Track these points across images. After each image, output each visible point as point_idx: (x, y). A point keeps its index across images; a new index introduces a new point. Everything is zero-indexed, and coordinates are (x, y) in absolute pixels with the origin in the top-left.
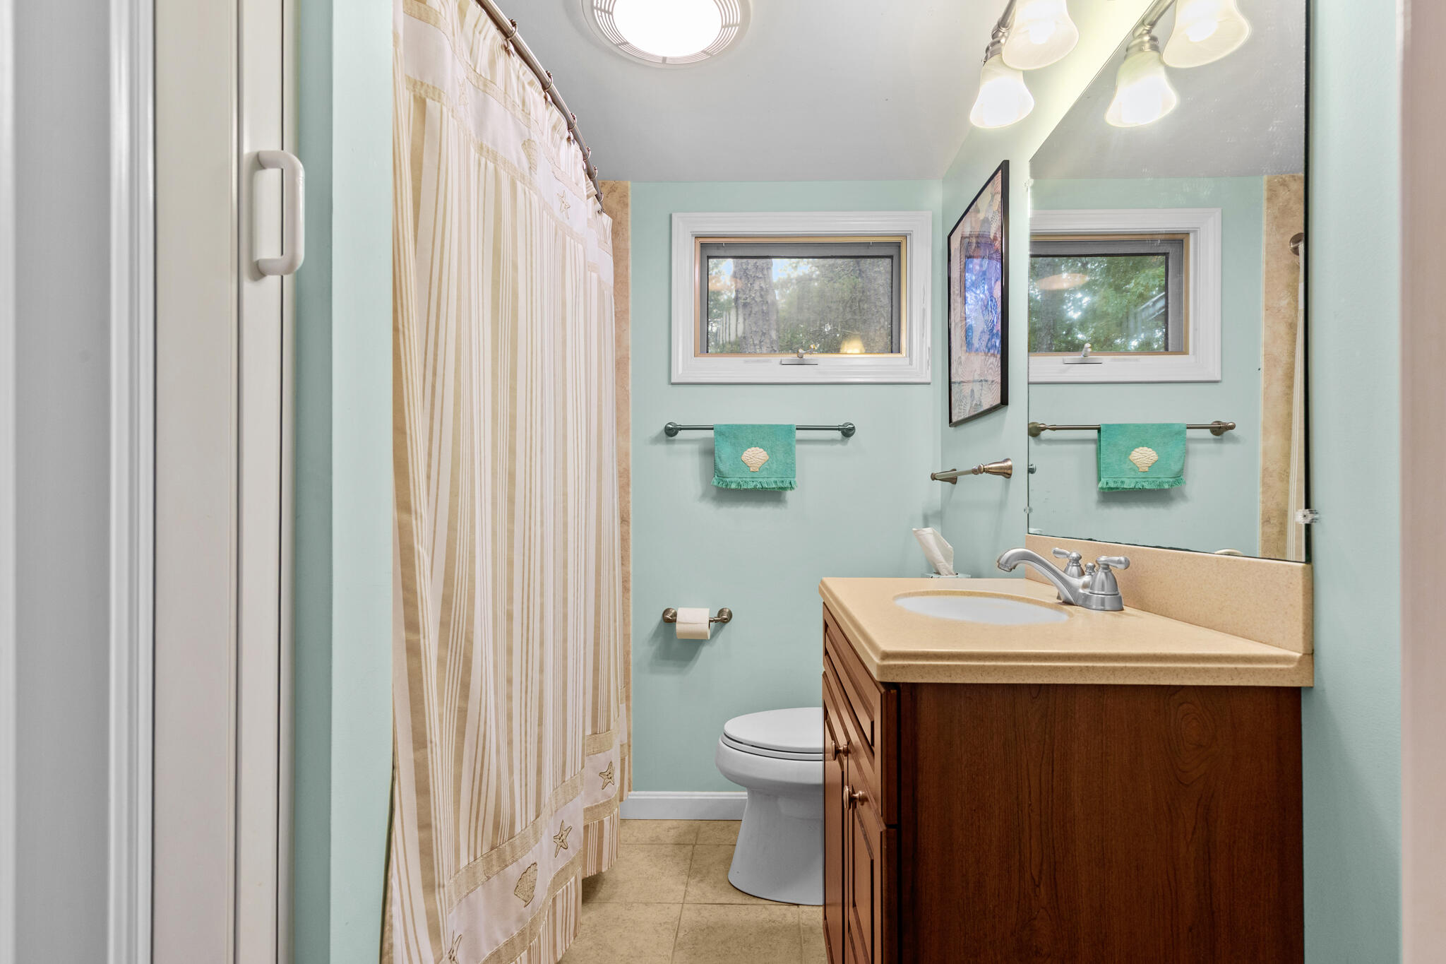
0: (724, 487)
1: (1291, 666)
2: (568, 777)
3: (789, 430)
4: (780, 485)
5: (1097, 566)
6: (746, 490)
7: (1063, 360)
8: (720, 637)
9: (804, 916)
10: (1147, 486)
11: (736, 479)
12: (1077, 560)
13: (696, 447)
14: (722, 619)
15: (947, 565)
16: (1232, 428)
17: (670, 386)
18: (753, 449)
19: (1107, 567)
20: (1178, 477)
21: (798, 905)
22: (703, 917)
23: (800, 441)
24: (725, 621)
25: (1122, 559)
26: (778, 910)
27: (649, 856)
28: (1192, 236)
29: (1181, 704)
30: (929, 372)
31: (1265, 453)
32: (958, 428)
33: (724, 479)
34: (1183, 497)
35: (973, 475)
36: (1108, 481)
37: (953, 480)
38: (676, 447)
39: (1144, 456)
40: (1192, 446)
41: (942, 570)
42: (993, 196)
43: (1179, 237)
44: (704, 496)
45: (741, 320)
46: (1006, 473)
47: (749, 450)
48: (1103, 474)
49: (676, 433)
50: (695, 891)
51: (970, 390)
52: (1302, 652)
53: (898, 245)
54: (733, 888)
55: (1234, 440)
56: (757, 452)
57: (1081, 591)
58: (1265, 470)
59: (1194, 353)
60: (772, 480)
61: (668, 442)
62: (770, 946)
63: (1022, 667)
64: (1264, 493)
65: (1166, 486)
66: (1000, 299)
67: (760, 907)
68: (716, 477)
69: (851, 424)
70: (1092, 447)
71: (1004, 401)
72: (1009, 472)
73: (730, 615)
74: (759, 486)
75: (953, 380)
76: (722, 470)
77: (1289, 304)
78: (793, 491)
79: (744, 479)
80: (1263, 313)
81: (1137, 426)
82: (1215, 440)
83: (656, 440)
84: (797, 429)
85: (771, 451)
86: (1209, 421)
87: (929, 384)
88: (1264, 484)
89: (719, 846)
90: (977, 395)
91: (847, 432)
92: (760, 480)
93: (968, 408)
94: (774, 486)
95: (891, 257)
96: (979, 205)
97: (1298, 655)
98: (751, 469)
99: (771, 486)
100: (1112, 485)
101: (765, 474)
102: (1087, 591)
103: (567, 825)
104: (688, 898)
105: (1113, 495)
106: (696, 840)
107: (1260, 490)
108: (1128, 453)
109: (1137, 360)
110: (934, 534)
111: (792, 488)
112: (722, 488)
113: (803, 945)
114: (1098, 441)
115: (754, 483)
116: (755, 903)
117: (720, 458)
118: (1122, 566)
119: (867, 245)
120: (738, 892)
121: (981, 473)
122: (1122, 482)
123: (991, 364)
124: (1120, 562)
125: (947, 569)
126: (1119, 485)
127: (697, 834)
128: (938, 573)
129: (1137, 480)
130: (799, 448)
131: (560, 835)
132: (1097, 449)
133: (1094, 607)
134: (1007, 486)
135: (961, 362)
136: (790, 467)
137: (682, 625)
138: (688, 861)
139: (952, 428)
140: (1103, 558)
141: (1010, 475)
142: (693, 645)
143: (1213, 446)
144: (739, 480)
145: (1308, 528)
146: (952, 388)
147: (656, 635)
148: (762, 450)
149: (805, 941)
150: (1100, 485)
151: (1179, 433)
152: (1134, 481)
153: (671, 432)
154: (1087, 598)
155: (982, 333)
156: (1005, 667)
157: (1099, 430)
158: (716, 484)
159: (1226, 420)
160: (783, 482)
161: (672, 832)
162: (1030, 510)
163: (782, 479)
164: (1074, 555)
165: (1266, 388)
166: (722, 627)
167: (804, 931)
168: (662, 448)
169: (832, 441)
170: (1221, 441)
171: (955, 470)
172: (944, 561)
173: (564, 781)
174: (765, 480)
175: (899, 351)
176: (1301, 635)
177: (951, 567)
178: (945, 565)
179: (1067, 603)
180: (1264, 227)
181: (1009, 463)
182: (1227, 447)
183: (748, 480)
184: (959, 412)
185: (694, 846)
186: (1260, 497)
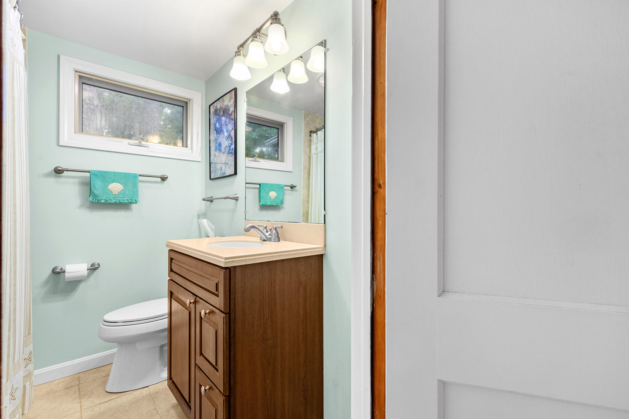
0: (96, 201)
1: (322, 249)
2: (16, 360)
3: (135, 176)
4: (130, 201)
5: (273, 229)
6: (110, 203)
7: (248, 159)
8: (93, 276)
9: (152, 389)
10: (274, 205)
11: (104, 198)
12: (266, 227)
13: (77, 180)
14: (94, 268)
15: (212, 233)
16: (296, 187)
17: (58, 147)
18: (115, 183)
19: (276, 229)
20: (282, 202)
21: (147, 387)
22: (95, 411)
23: (140, 181)
24: (96, 269)
25: (281, 226)
26: (137, 393)
27: (48, 400)
28: (285, 124)
29: (300, 262)
30: (200, 157)
31: (303, 195)
32: (213, 181)
33: (96, 198)
34: (283, 208)
35: (224, 199)
36: (262, 202)
37: (212, 201)
38: (62, 180)
39: (273, 194)
40: (285, 192)
41: (210, 235)
42: (231, 98)
43: (282, 124)
44: (82, 206)
45: (104, 119)
46: (236, 199)
47: (112, 184)
48: (261, 200)
49: (62, 173)
50: (86, 403)
51: (220, 167)
52: (323, 245)
53: (187, 103)
54: (110, 393)
55: (296, 190)
56: (117, 185)
57: (268, 237)
58: (303, 200)
59: (286, 162)
60: (126, 199)
61: (56, 177)
62: (138, 406)
63: (264, 257)
64: (303, 207)
65: (279, 205)
66: (234, 136)
67: (128, 395)
68: (92, 196)
69: (166, 176)
70: (257, 190)
71: (236, 173)
72: (237, 199)
73: (99, 265)
74: (118, 201)
75: (211, 162)
76: (95, 193)
77: (309, 151)
78: (137, 204)
79: (109, 198)
80: (303, 153)
81: (271, 184)
82: (291, 190)
83: (48, 175)
84: (139, 176)
85: (125, 185)
86: (290, 184)
87: (200, 162)
88: (303, 204)
89: (95, 380)
90: (223, 169)
91: (164, 179)
92: (118, 199)
93: (219, 174)
94: (127, 202)
95: (183, 107)
96: (224, 99)
97: (323, 246)
98: (113, 193)
99: (125, 202)
100: (264, 204)
101: (121, 196)
102: (270, 237)
103: (15, 387)
104: (83, 408)
105: (264, 207)
106: (79, 382)
107: (302, 206)
108: (268, 193)
109: (270, 162)
110: (207, 222)
111: (136, 203)
112: (95, 203)
113: (154, 400)
114: (260, 189)
115: (115, 200)
116: (124, 394)
117: (94, 187)
118: (281, 228)
119: (172, 99)
120: (113, 394)
121: (228, 199)
122: (267, 203)
123: (229, 159)
124: (280, 227)
125: (212, 235)
126: (266, 204)
127: (79, 380)
128: (208, 237)
129: (271, 202)
130: (140, 184)
131: (11, 393)
132: (259, 192)
133: (272, 241)
134: (236, 204)
135: (215, 156)
136: (135, 193)
137: (70, 273)
138: (78, 393)
139: (211, 181)
140: (275, 226)
141: (238, 200)
142: (75, 283)
143: (290, 192)
144: (106, 198)
145: (325, 215)
146: (211, 165)
147: (47, 282)
148: (120, 184)
149: (155, 398)
150: (260, 204)
151: (283, 187)
152: (270, 202)
153: (58, 171)
154: (270, 239)
155: (226, 147)
156: (260, 257)
157: (260, 185)
158: (91, 200)
159: (294, 184)
160: (131, 200)
161: (61, 385)
162: (246, 212)
163: (131, 199)
164: (265, 226)
165: (304, 175)
166: (93, 272)
167: (153, 395)
168: (52, 180)
169: (156, 182)
170: (292, 190)
171: (212, 197)
172: (211, 232)
173: (14, 363)
174: (121, 199)
175: (187, 147)
176: (323, 241)
177: (213, 234)
178: (211, 233)
179: (264, 240)
180: (303, 127)
181: (237, 195)
182: (294, 192)
183: (112, 198)
184: (215, 175)
185: (78, 385)
186: (302, 208)
